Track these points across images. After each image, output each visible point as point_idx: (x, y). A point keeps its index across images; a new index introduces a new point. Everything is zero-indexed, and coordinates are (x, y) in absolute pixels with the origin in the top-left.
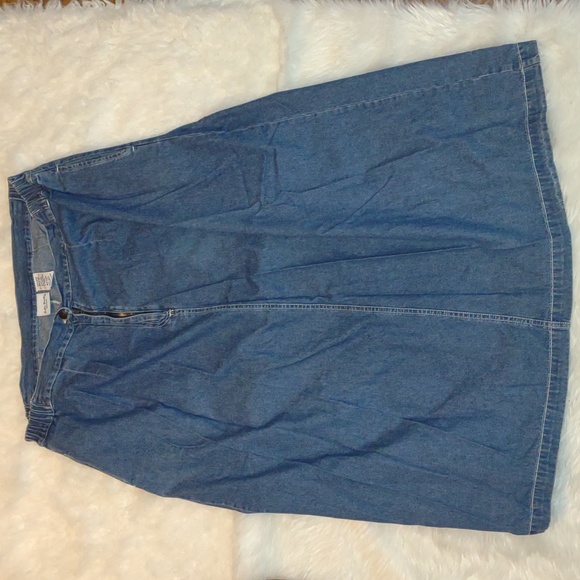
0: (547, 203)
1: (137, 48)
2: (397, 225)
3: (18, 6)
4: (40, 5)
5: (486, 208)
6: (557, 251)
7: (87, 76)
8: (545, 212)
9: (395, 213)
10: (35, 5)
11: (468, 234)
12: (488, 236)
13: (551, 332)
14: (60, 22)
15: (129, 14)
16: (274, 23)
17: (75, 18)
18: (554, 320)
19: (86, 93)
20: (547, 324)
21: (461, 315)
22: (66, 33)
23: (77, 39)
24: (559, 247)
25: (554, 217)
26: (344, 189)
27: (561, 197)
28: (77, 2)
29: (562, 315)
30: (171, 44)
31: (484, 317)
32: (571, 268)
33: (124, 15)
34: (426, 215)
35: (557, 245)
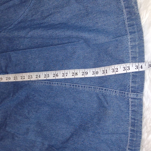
0: (127, 10)
2: (34, 29)
5: (87, 15)
6: (133, 44)
8: (125, 17)
9: (35, 22)
11: (75, 34)
12: (86, 35)
13: (130, 99)
18: (132, 91)
20: (128, 94)
21: (76, 86)
24: (135, 41)
25: (132, 20)
26: (10, 7)
27: (137, 5)
29: (138, 89)
31: (89, 87)
32: (144, 56)
34: (52, 22)
35: (133, 40)
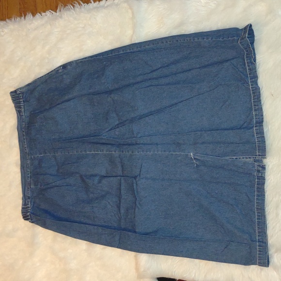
1: (68, 32)
3: (13, 19)
4: (23, 18)
7: (47, 48)
10: (21, 18)
14: (33, 24)
15: (63, 16)
16: (130, 11)
17: (39, 21)
19: (47, 56)
22: (35, 29)
23: (41, 31)
28: (39, 14)
30: (84, 27)
33: (61, 17)
